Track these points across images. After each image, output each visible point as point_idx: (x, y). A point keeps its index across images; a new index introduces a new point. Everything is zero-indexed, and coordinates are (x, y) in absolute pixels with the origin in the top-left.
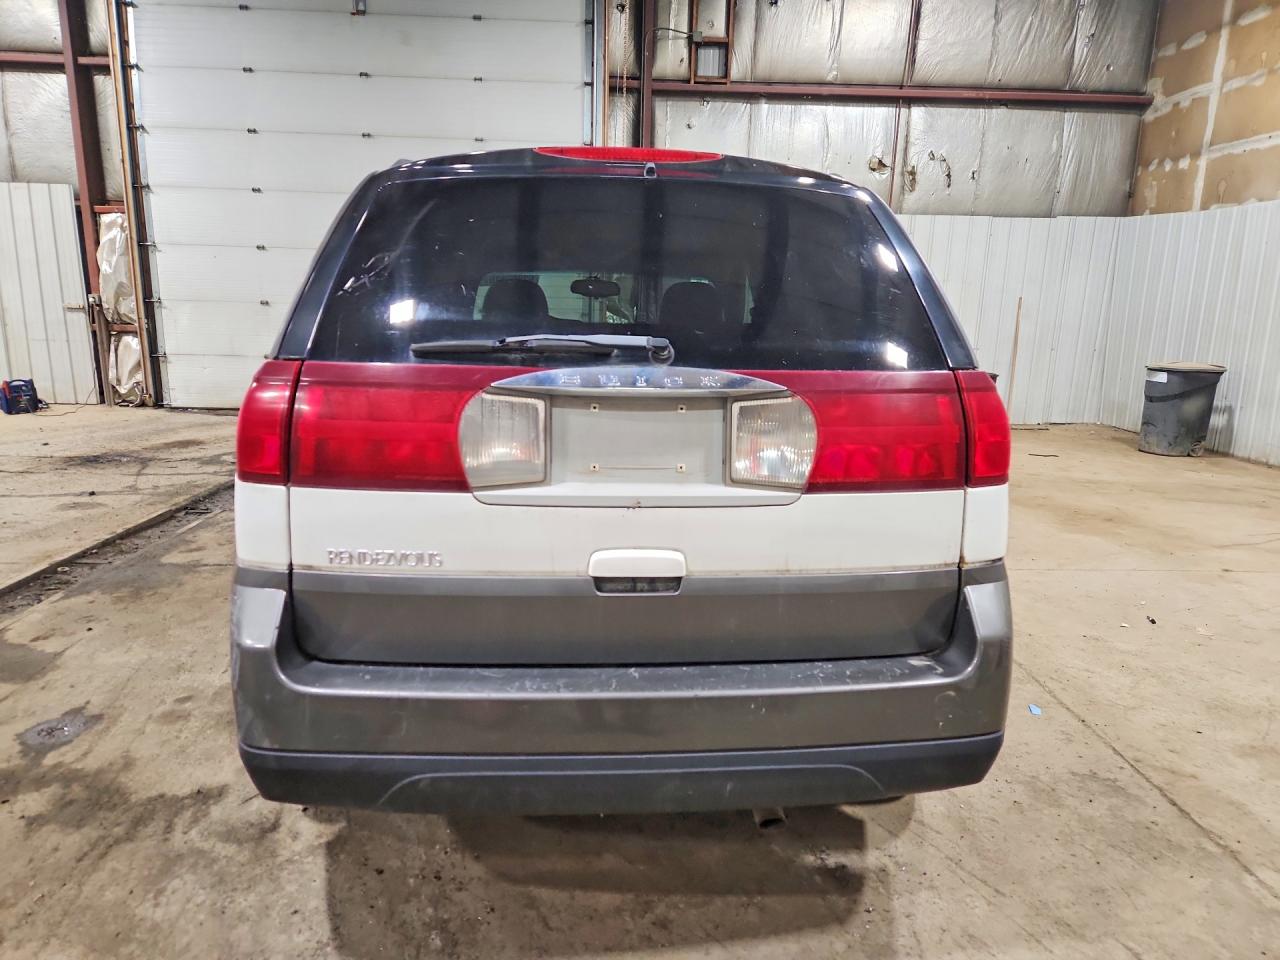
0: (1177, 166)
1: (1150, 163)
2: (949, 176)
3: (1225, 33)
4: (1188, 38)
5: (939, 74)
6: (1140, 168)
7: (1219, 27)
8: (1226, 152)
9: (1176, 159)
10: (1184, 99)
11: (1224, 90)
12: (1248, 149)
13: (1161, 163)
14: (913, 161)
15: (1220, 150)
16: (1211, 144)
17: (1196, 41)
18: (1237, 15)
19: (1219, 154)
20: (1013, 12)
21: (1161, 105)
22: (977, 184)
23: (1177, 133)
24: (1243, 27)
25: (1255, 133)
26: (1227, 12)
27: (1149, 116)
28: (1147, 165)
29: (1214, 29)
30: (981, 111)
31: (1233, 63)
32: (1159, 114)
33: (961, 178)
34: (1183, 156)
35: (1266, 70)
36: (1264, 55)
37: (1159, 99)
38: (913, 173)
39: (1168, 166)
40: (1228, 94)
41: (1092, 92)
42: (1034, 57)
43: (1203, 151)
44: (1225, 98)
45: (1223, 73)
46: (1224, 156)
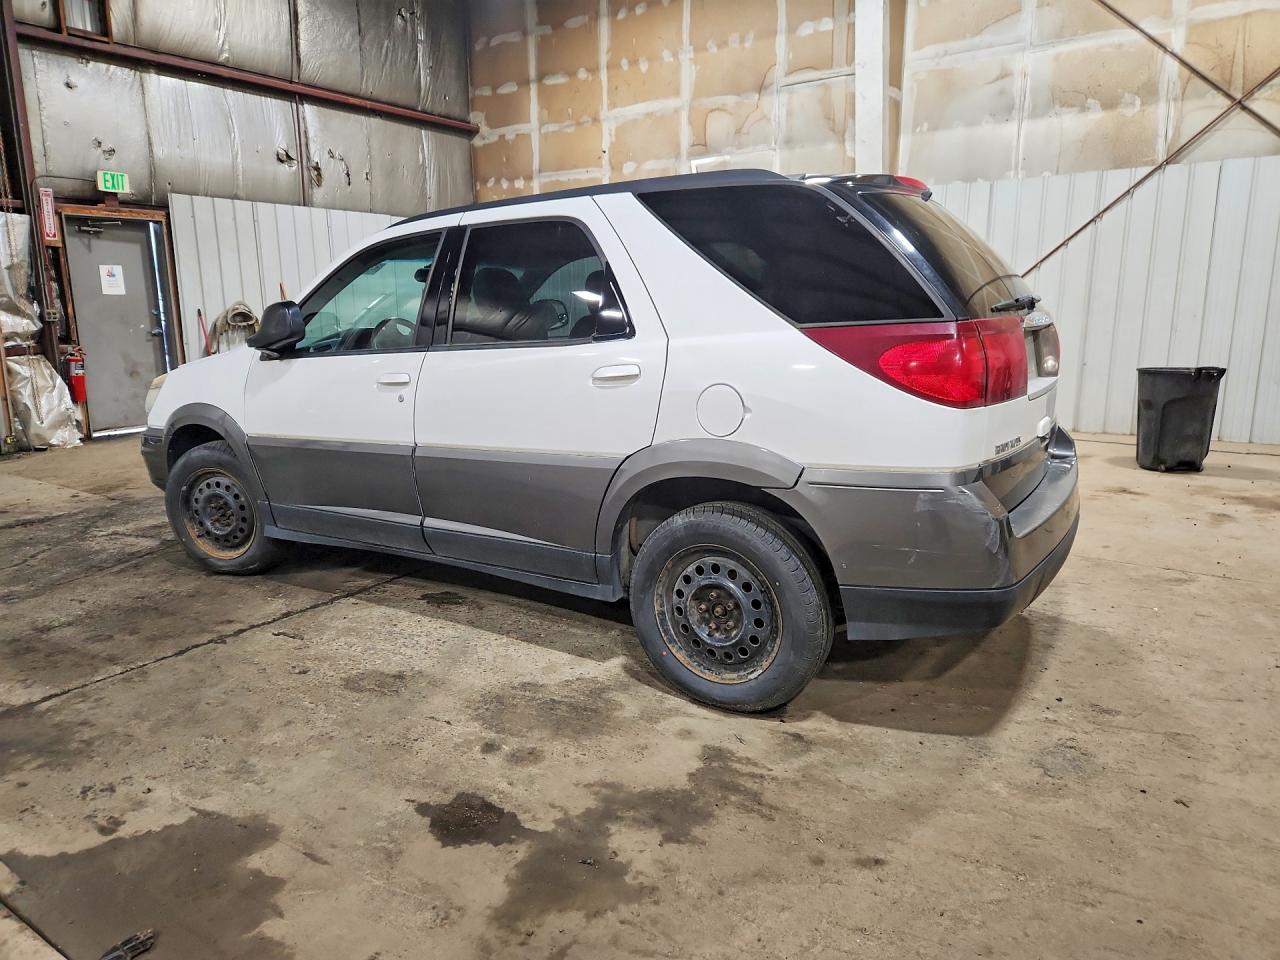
0: (514, 186)
1: (487, 181)
2: (348, 175)
3: (533, 88)
4: (501, 85)
5: (323, 76)
6: (478, 184)
7: (527, 82)
8: (554, 179)
9: (511, 180)
10: (510, 132)
11: (542, 131)
12: (571, 178)
13: (498, 181)
14: (315, 158)
15: (549, 176)
16: (540, 171)
17: (508, 89)
18: (541, 77)
19: (547, 180)
20: (372, 32)
21: (487, 135)
22: (371, 185)
23: (507, 159)
24: (549, 86)
25: (575, 167)
26: (532, 73)
27: (477, 141)
28: (485, 181)
29: (524, 82)
30: (363, 118)
31: (546, 112)
32: (487, 141)
33: (359, 178)
34: (517, 178)
35: (574, 122)
36: (570, 110)
37: (484, 129)
38: (317, 169)
39: (505, 185)
40: (547, 134)
41: (439, 115)
42: (394, 76)
43: (534, 176)
44: (544, 138)
45: (538, 119)
46: (552, 182)
